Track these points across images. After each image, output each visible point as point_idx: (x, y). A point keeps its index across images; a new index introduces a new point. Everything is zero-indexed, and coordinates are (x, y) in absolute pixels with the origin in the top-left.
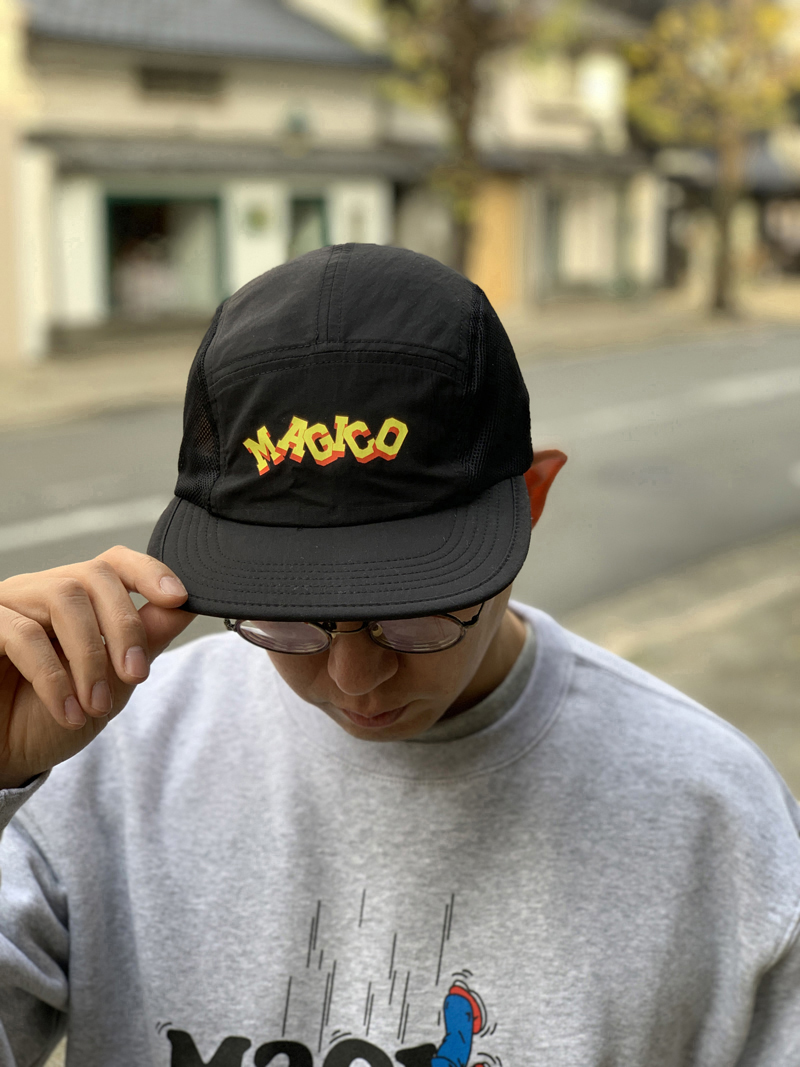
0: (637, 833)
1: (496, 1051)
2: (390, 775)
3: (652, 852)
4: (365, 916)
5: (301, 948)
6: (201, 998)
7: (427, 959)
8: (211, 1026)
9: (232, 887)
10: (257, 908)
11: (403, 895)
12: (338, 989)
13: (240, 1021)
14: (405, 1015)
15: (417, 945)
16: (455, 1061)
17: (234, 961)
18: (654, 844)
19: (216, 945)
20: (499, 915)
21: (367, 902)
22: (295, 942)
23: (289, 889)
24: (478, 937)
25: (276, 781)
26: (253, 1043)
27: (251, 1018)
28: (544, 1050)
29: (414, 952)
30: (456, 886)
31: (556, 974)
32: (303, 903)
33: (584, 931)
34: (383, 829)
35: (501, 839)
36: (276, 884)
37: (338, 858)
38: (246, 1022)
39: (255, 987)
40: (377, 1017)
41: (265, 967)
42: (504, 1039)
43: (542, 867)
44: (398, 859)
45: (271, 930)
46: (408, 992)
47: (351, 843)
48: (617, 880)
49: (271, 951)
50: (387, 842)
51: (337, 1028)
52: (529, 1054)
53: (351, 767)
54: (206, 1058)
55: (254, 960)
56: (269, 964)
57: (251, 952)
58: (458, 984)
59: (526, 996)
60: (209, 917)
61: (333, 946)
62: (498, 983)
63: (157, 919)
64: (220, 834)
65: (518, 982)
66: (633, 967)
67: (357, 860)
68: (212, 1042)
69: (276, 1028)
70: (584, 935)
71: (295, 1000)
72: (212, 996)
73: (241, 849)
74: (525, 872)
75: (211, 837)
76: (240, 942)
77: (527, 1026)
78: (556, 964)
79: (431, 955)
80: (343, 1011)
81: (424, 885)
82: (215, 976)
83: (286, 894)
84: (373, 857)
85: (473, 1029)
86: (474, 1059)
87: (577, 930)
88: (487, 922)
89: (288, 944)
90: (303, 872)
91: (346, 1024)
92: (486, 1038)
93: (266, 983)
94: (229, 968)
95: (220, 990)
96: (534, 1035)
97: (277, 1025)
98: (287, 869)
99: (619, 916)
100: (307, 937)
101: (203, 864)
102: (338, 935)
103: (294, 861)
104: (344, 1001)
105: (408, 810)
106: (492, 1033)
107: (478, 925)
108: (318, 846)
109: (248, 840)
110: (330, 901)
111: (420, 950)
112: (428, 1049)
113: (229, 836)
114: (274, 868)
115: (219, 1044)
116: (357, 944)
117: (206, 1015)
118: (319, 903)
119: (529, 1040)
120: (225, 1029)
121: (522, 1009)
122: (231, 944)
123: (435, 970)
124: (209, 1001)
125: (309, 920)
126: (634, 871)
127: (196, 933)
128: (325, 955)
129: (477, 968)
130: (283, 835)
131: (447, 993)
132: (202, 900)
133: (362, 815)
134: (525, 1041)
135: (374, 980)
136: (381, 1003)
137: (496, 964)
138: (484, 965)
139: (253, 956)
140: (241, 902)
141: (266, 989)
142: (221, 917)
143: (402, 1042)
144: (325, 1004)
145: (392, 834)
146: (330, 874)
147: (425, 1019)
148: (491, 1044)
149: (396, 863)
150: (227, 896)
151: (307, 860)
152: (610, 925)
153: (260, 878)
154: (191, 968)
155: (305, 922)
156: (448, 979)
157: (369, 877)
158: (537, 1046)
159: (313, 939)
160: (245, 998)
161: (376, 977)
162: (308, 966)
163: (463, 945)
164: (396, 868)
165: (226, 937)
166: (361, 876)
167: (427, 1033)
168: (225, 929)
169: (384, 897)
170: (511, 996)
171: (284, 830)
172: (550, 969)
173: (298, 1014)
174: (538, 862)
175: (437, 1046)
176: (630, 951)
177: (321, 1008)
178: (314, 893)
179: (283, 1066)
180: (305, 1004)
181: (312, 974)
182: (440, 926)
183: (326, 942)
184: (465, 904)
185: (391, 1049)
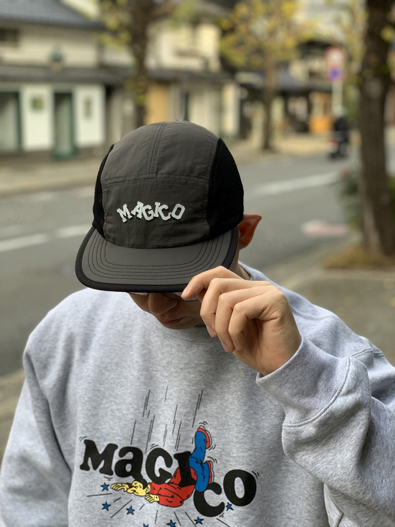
1: (215, 456)
2: (182, 340)
4: (167, 397)
5: (140, 409)
6: (99, 427)
7: (189, 416)
8: (103, 439)
9: (115, 382)
10: (125, 391)
11: (182, 389)
12: (155, 427)
13: (114, 437)
14: (178, 439)
15: (186, 410)
16: (199, 460)
17: (113, 412)
20: (220, 400)
21: (168, 391)
22: (139, 406)
23: (138, 384)
24: (211, 408)
25: (136, 338)
26: (119, 446)
27: (118, 436)
28: (234, 457)
29: (184, 413)
30: (204, 387)
31: (240, 425)
32: (143, 390)
33: (253, 408)
34: (176, 361)
35: (225, 369)
36: (133, 381)
37: (158, 373)
38: (117, 438)
39: (121, 424)
40: (168, 439)
41: (126, 416)
42: (218, 452)
43: (239, 380)
44: (181, 374)
45: (129, 400)
46: (180, 430)
47: (164, 366)
49: (128, 409)
50: (178, 367)
51: (153, 443)
52: (228, 458)
53: (166, 335)
54: (101, 452)
55: (122, 412)
56: (127, 414)
57: (120, 409)
58: (201, 427)
59: (229, 434)
60: (105, 393)
61: (154, 409)
62: (218, 428)
63: (83, 393)
64: (112, 360)
65: (226, 428)
67: (166, 374)
68: (103, 446)
69: (128, 441)
70: (253, 410)
71: (137, 430)
72: (104, 426)
73: (120, 366)
74: (232, 383)
76: (116, 404)
77: (228, 447)
78: (241, 421)
79: (191, 415)
80: (156, 436)
81: (190, 386)
82: (106, 418)
83: (136, 386)
84: (171, 373)
85: (206, 446)
86: (206, 459)
88: (215, 402)
89: (136, 406)
90: (143, 377)
91: (156, 441)
92: (211, 450)
93: (126, 422)
94: (111, 415)
95: (107, 424)
96: (231, 451)
97: (129, 440)
98: (137, 376)
100: (144, 404)
101: (104, 371)
102: (156, 404)
103: (140, 373)
104: (157, 432)
105: (187, 354)
106: (214, 449)
107: (211, 403)
108: (151, 367)
109: (123, 363)
110: (154, 390)
111: (186, 412)
112: (187, 454)
113: (115, 361)
114: (132, 375)
115: (106, 446)
116: (163, 408)
117: (101, 434)
118: (150, 390)
119: (228, 453)
120: (108, 440)
121: (227, 439)
122: (113, 405)
123: (192, 421)
124: (103, 428)
125: (145, 398)
127: (99, 400)
128: (150, 412)
129: (209, 421)
130: (137, 362)
131: (196, 430)
132: (102, 386)
133: (168, 355)
134: (227, 453)
135: (168, 424)
136: (170, 433)
137: (217, 420)
138: (212, 420)
139: (121, 411)
140: (118, 388)
141: (126, 425)
142: (109, 394)
143: (177, 450)
144: (149, 433)
145: (180, 364)
146: (155, 379)
147: (187, 441)
148: (213, 453)
149: (180, 376)
150: (113, 386)
151: (146, 373)
153: (127, 379)
154: (96, 414)
155: (143, 398)
156: (197, 425)
157: (169, 381)
158: (231, 455)
159: (146, 405)
160: (117, 428)
161: (169, 423)
162: (143, 416)
163: (205, 411)
164: (180, 378)
165: (111, 402)
166: (167, 380)
167: (187, 447)
168: (111, 399)
169: (174, 390)
170: (222, 434)
171: (137, 360)
172: (239, 423)
173: (138, 436)
174: (237, 379)
175: (192, 452)
176: (272, 417)
177: (147, 434)
178: (148, 386)
179: (130, 457)
180: (141, 432)
181: (145, 420)
182: (195, 403)
183: (151, 407)
184: (207, 395)
185: (172, 453)
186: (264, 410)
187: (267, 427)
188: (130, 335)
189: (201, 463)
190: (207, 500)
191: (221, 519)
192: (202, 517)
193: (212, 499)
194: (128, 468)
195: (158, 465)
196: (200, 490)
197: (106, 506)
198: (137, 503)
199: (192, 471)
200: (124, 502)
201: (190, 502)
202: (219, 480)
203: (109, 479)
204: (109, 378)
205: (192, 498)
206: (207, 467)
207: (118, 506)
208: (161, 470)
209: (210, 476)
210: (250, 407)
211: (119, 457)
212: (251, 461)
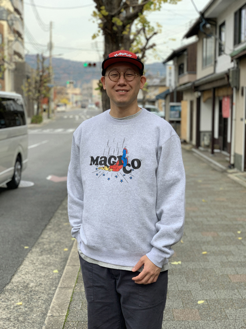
1: (129, 156)
2: (118, 124)
7: (121, 145)
11: (119, 138)
14: (118, 152)
17: (98, 147)
20: (130, 140)
21: (115, 139)
24: (128, 143)
26: (100, 157)
30: (125, 137)
32: (107, 140)
35: (132, 131)
38: (99, 154)
39: (100, 150)
40: (115, 153)
45: (103, 143)
46: (119, 149)
47: (113, 133)
49: (103, 146)
50: (118, 132)
52: (133, 156)
53: (114, 124)
54: (95, 159)
58: (125, 148)
60: (95, 143)
62: (130, 148)
67: (114, 135)
68: (95, 157)
69: (103, 155)
73: (100, 134)
74: (134, 135)
76: (99, 145)
81: (122, 137)
82: (96, 149)
85: (126, 153)
86: (126, 157)
87: (140, 142)
91: (111, 154)
98: (105, 136)
100: (107, 144)
102: (111, 144)
104: (111, 151)
105: (120, 128)
110: (110, 140)
112: (121, 156)
121: (132, 151)
124: (95, 153)
128: (109, 146)
130: (105, 132)
136: (115, 151)
138: (128, 146)
140: (99, 141)
143: (118, 155)
146: (110, 137)
147: (121, 153)
151: (108, 135)
154: (93, 149)
156: (123, 148)
159: (108, 144)
161: (115, 148)
164: (118, 135)
173: (105, 153)
175: (122, 156)
177: (108, 152)
179: (103, 159)
181: (107, 148)
182: (123, 141)
184: (126, 139)
185: (116, 156)
189: (125, 158)
190: (127, 169)
191: (131, 174)
192: (125, 174)
193: (128, 168)
194: (103, 162)
195: (112, 160)
196: (124, 166)
197: (97, 174)
198: (106, 173)
199: (122, 161)
200: (102, 172)
201: (122, 170)
202: (130, 163)
203: (98, 166)
205: (122, 169)
206: (126, 159)
207: (100, 174)
208: (113, 162)
209: (127, 162)
211: (100, 160)
212: (140, 156)
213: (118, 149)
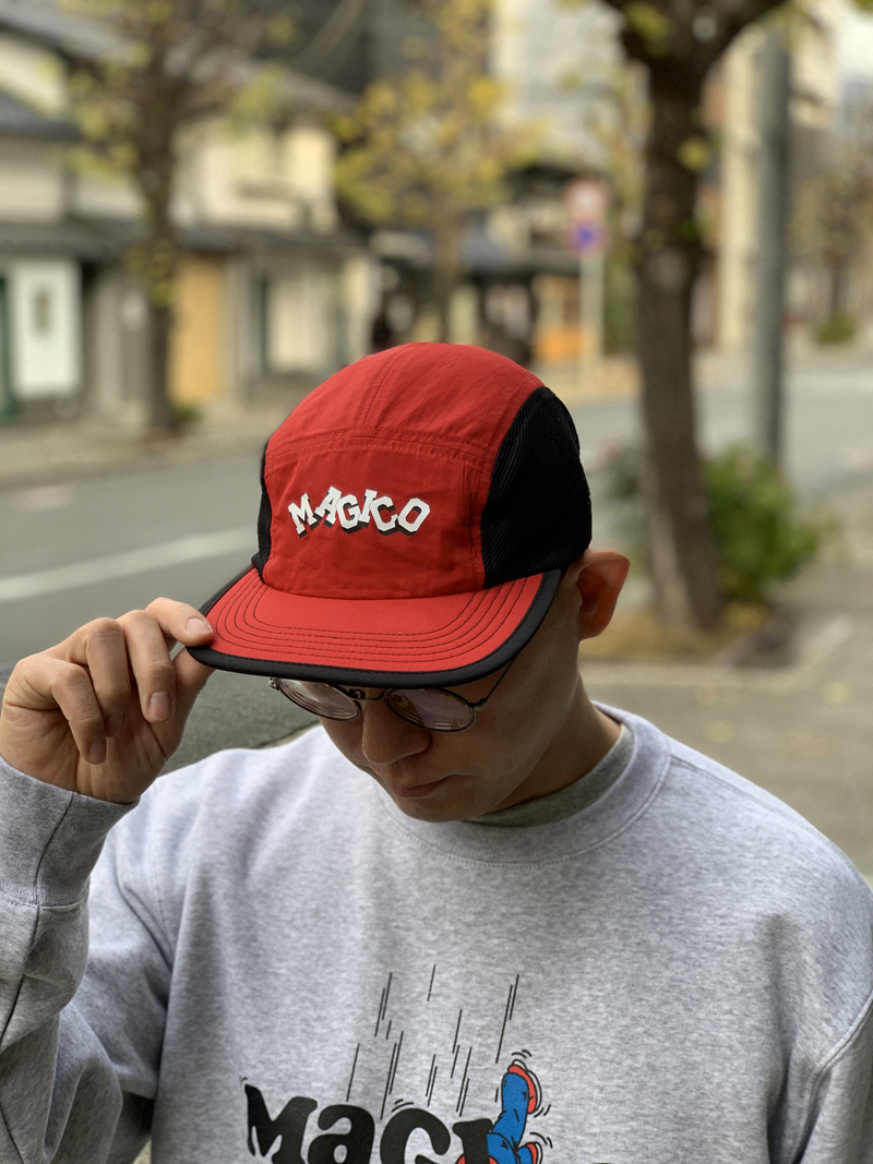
0: (707, 929)
1: (548, 1132)
2: (465, 856)
3: (720, 948)
4: (433, 991)
5: (370, 1017)
6: (273, 1057)
7: (489, 1036)
8: (280, 1085)
9: (312, 954)
10: (334, 976)
11: (470, 972)
12: (403, 1059)
13: (309, 1083)
14: (464, 1089)
15: (481, 1023)
16: (510, 1139)
17: (308, 1025)
18: (723, 940)
19: (293, 1009)
20: (560, 999)
21: (436, 977)
22: (366, 1011)
23: (364, 959)
24: (540, 1019)
25: (359, 856)
26: (319, 1104)
27: (319, 1080)
28: (594, 1135)
29: (478, 1028)
30: (521, 967)
31: (612, 1061)
32: (375, 973)
34: (456, 907)
35: (570, 925)
36: (353, 953)
37: (412, 933)
38: (314, 1084)
39: (326, 1052)
40: (438, 1089)
41: (337, 1033)
42: (556, 1120)
43: (607, 957)
44: (468, 938)
45: (345, 997)
46: (469, 1067)
47: (425, 919)
48: (682, 974)
49: (343, 1018)
50: (459, 920)
51: (399, 1097)
52: (579, 1138)
53: (429, 846)
54: (273, 1116)
55: (328, 1026)
56: (340, 1029)
57: (325, 1018)
58: (516, 1063)
59: (581, 1080)
60: (289, 981)
61: (401, 1018)
62: (555, 1065)
64: (305, 903)
65: (574, 1066)
66: (690, 1060)
67: (430, 937)
68: (280, 1101)
69: (339, 1093)
70: (643, 1026)
71: (362, 1066)
72: (285, 1056)
73: (324, 918)
74: (590, 960)
75: (297, 904)
76: (316, 1006)
77: (580, 1110)
78: (612, 1051)
79: (493, 1033)
80: (407, 1081)
81: (491, 965)
82: (290, 1038)
83: (360, 964)
84: (444, 934)
85: (527, 1109)
86: (527, 1138)
88: (549, 1005)
89: (359, 1012)
90: (377, 944)
91: (409, 1093)
92: (538, 1118)
93: (336, 1049)
94: (304, 1031)
95: (293, 1051)
96: (585, 1120)
97: (343, 1090)
98: (363, 940)
99: (681, 1009)
100: (378, 1007)
102: (407, 1007)
103: (370, 933)
104: (409, 1072)
105: (480, 890)
106: (545, 1114)
107: (540, 1008)
108: (394, 921)
109: (331, 910)
110: (401, 974)
111: (483, 1028)
112: (485, 1123)
113: (313, 906)
114: (352, 939)
115: (286, 1103)
116: (424, 1017)
117: (277, 1074)
118: (391, 974)
119: (580, 1125)
120: (293, 1089)
121: (577, 1093)
122: (307, 1008)
123: (497, 1048)
124: (281, 1061)
125: (381, 991)
126: (700, 966)
127: (275, 996)
128: (392, 1026)
129: (536, 1050)
130: (362, 908)
131: (506, 1071)
132: (284, 964)
133: (436, 892)
134: (577, 1125)
135: (438, 1053)
136: (444, 1075)
137: (555, 1046)
138: (543, 1047)
139: (327, 1022)
140: (320, 969)
141: (336, 1054)
142: (300, 982)
143: (460, 1115)
144: (390, 1073)
145: (464, 913)
146: (403, 948)
147: (483, 1095)
148: (544, 1125)
149: (466, 941)
150: (307, 963)
151: (383, 933)
152: (670, 1017)
153: (339, 947)
154: (267, 1027)
155: (376, 992)
156: (507, 1057)
157: (440, 954)
158: (587, 1131)
159: (382, 1010)
160: (316, 1061)
161: (441, 1050)
162: (376, 1035)
163: (525, 1025)
164: (466, 946)
165: (303, 1002)
166: (432, 952)
167: (484, 1108)
168: (303, 994)
169: (453, 973)
170: (566, 1080)
171: (362, 903)
172: (607, 1057)
173: (363, 1080)
174: (604, 952)
175: (493, 1122)
176: (688, 1044)
177: (386, 1078)
178: (387, 964)
179: (345, 1129)
180: (371, 1071)
181: (379, 1043)
182: (503, 1005)
183: (395, 1013)
184: (529, 986)
185: (449, 1120)
186: (668, 1025)
187: (675, 1067)
188: (346, 849)
189: (516, 1148)
194: (340, 1154)
195: (413, 1148)
204: (299, 945)
206: (528, 1157)
210: (634, 1018)
211: (319, 1130)
212: (635, 1143)
213: (462, 1059)
